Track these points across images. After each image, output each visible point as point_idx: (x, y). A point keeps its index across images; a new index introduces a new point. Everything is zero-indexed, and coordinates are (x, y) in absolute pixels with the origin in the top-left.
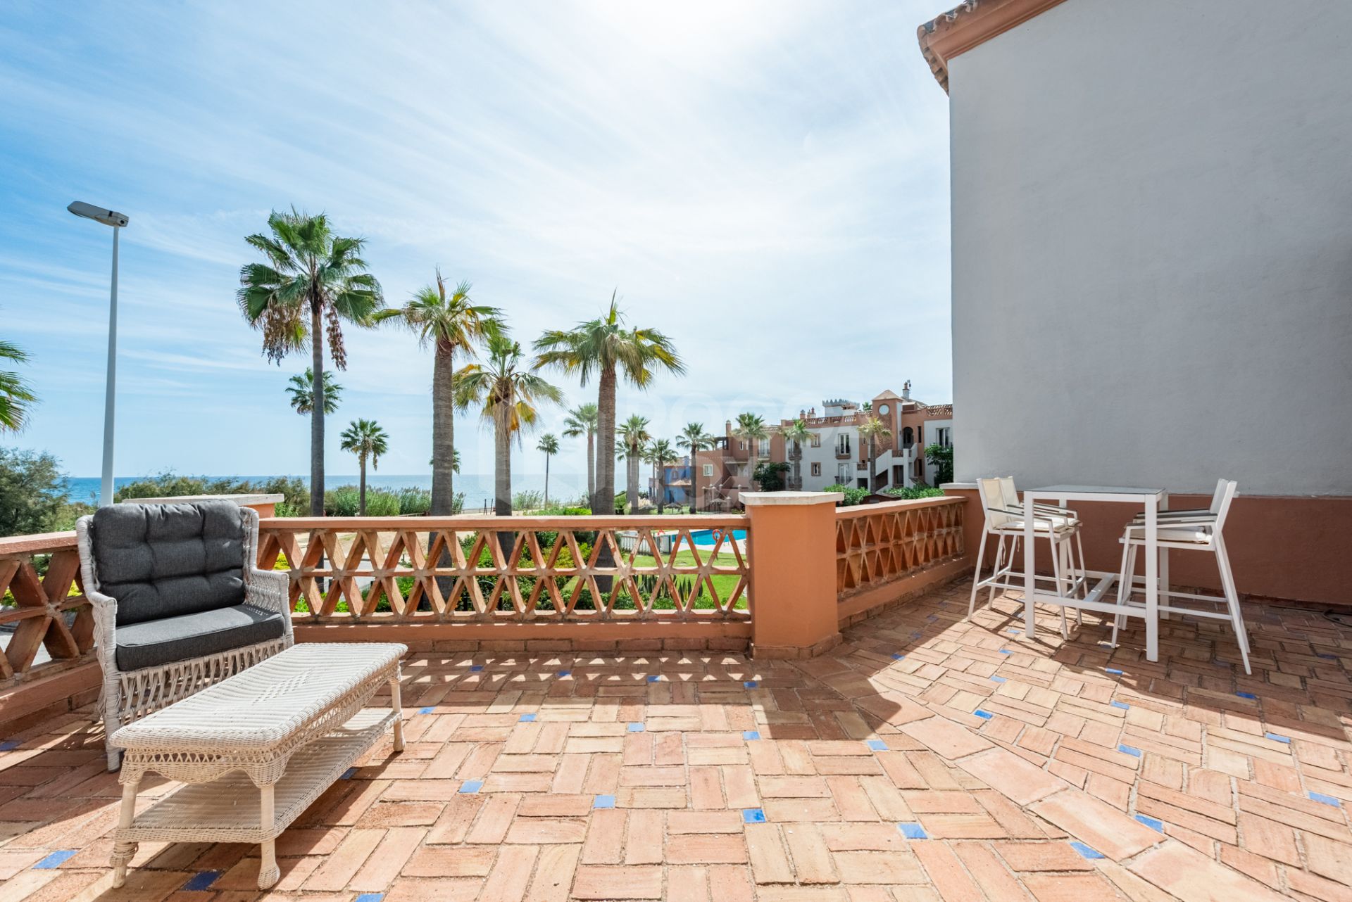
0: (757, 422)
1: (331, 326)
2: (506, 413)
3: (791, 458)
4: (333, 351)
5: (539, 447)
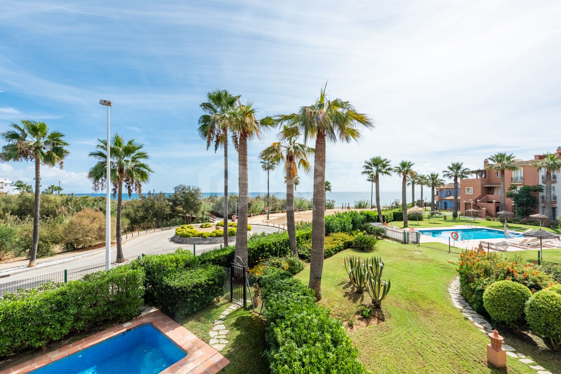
0: (509, 158)
1: (234, 135)
3: (543, 182)
4: (235, 145)
5: (367, 179)
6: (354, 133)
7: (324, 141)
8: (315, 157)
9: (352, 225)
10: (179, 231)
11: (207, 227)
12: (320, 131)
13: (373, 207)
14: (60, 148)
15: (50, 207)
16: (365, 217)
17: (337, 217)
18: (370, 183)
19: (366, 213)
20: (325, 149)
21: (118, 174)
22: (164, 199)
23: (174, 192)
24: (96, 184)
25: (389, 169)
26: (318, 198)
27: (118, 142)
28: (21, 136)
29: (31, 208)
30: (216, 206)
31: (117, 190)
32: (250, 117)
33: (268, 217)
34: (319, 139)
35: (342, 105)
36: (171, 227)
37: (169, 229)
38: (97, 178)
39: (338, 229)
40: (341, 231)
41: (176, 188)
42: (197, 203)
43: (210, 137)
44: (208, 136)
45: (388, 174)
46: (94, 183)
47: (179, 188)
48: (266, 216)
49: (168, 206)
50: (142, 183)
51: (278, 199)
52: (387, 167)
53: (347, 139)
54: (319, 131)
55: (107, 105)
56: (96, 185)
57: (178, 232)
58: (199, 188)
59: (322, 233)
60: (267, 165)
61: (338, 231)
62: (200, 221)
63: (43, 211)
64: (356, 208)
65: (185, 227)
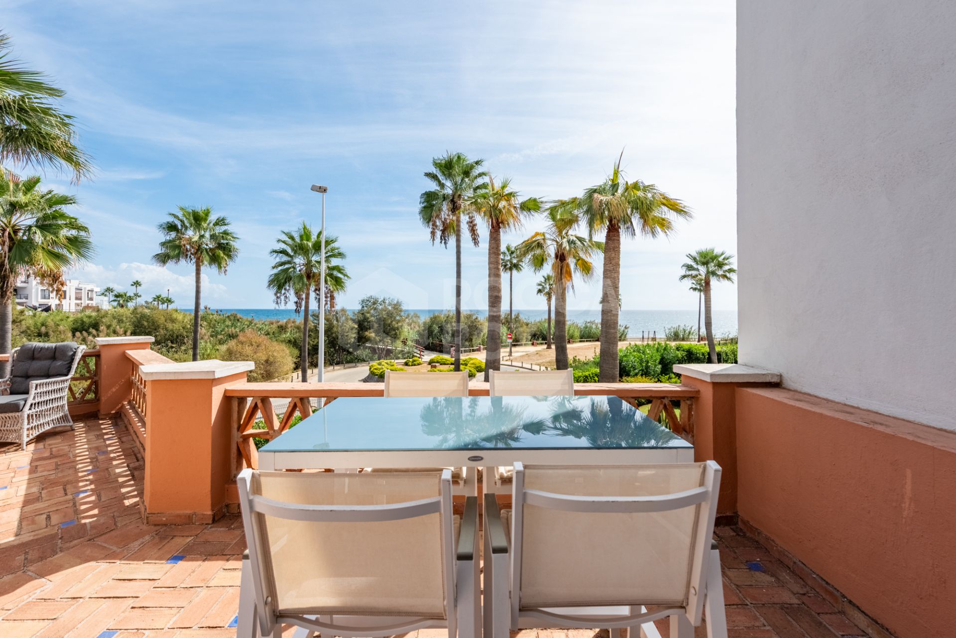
1: (471, 220)
2: (562, 268)
4: (472, 235)
5: (692, 288)
6: (664, 224)
7: (619, 236)
8: (605, 258)
9: (660, 366)
10: (376, 369)
11: (415, 365)
12: (613, 222)
13: (700, 339)
14: (227, 244)
15: (175, 328)
16: (685, 354)
17: (634, 351)
18: (697, 293)
19: (686, 347)
20: (619, 248)
21: (305, 279)
22: (347, 319)
23: (360, 307)
24: (279, 295)
25: (731, 271)
26: (609, 318)
27: (306, 235)
28: (180, 227)
29: (149, 330)
30: (423, 331)
31: (303, 303)
32: (508, 200)
33: (511, 352)
34: (611, 234)
35: (646, 189)
36: (358, 364)
37: (354, 367)
38: (280, 287)
39: (637, 371)
40: (642, 375)
41: (363, 301)
42: (396, 326)
43: (434, 225)
44: (431, 224)
45: (729, 279)
46: (276, 294)
47: (367, 301)
48: (508, 350)
49: (352, 329)
50: (336, 294)
51: (525, 321)
52: (726, 268)
53: (653, 233)
54: (610, 221)
55: (322, 192)
56: (277, 297)
57: (375, 371)
58: (400, 301)
59: (614, 369)
60: (508, 263)
61: (636, 374)
62: (400, 355)
63: (166, 335)
64: (669, 339)
65: (383, 363)
